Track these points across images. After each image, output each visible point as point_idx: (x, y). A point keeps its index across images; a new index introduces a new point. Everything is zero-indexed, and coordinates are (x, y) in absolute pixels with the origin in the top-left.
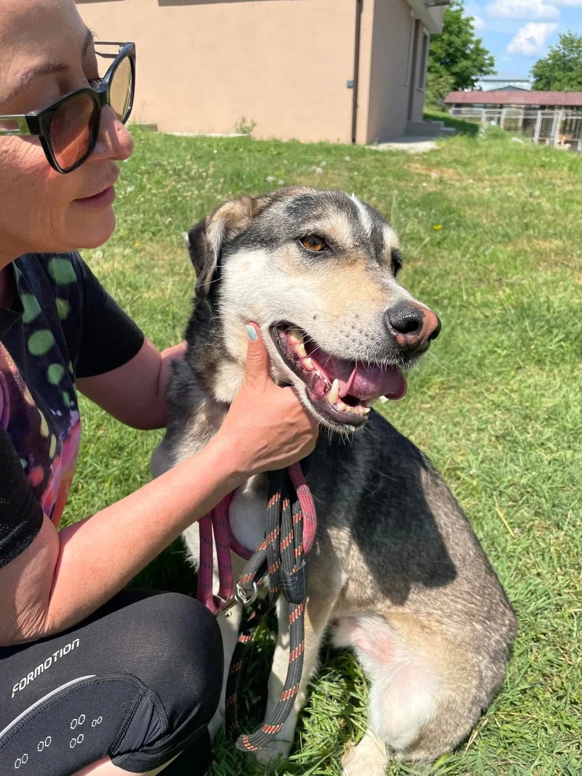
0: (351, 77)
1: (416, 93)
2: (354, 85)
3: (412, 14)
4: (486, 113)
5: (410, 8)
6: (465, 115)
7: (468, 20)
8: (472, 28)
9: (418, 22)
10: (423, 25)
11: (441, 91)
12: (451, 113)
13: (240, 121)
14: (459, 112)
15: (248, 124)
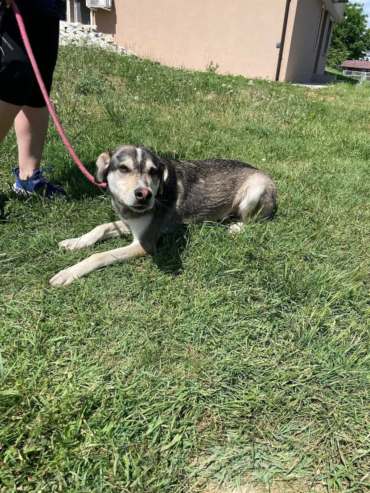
0: (279, 41)
1: (321, 57)
2: (281, 46)
3: (323, 7)
4: (367, 74)
5: (322, 3)
6: (354, 74)
7: (363, 16)
8: (366, 22)
9: (327, 12)
10: (330, 14)
11: (340, 60)
12: (344, 73)
13: (209, 64)
14: (350, 73)
15: (214, 66)
